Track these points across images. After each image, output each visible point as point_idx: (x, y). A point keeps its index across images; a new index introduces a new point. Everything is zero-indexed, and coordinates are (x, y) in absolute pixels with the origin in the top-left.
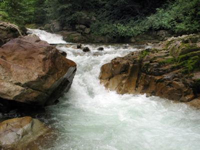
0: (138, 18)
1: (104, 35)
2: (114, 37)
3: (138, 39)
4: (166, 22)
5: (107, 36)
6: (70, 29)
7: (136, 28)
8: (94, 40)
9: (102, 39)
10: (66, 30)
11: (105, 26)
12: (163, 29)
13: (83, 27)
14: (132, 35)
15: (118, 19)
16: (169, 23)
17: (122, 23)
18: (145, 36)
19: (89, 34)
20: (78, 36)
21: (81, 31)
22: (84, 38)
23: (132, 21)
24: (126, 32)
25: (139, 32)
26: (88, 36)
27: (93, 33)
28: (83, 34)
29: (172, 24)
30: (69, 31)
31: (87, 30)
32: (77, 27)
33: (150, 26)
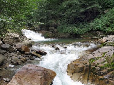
0: (84, 23)
1: (65, 33)
2: (71, 34)
3: (85, 35)
4: (100, 27)
5: (67, 34)
6: (46, 29)
7: (83, 29)
8: (59, 36)
9: (64, 35)
10: (44, 30)
11: (66, 28)
12: (99, 30)
13: (53, 28)
14: (81, 33)
15: (73, 24)
16: (102, 27)
17: (75, 26)
18: (89, 34)
19: (57, 32)
20: (51, 34)
21: (52, 31)
22: (54, 35)
23: (81, 25)
24: (78, 32)
25: (85, 32)
26: (56, 33)
27: (59, 32)
28: (53, 32)
29: (104, 28)
30: (45, 30)
31: (56, 30)
32: (50, 28)
33: (91, 28)
